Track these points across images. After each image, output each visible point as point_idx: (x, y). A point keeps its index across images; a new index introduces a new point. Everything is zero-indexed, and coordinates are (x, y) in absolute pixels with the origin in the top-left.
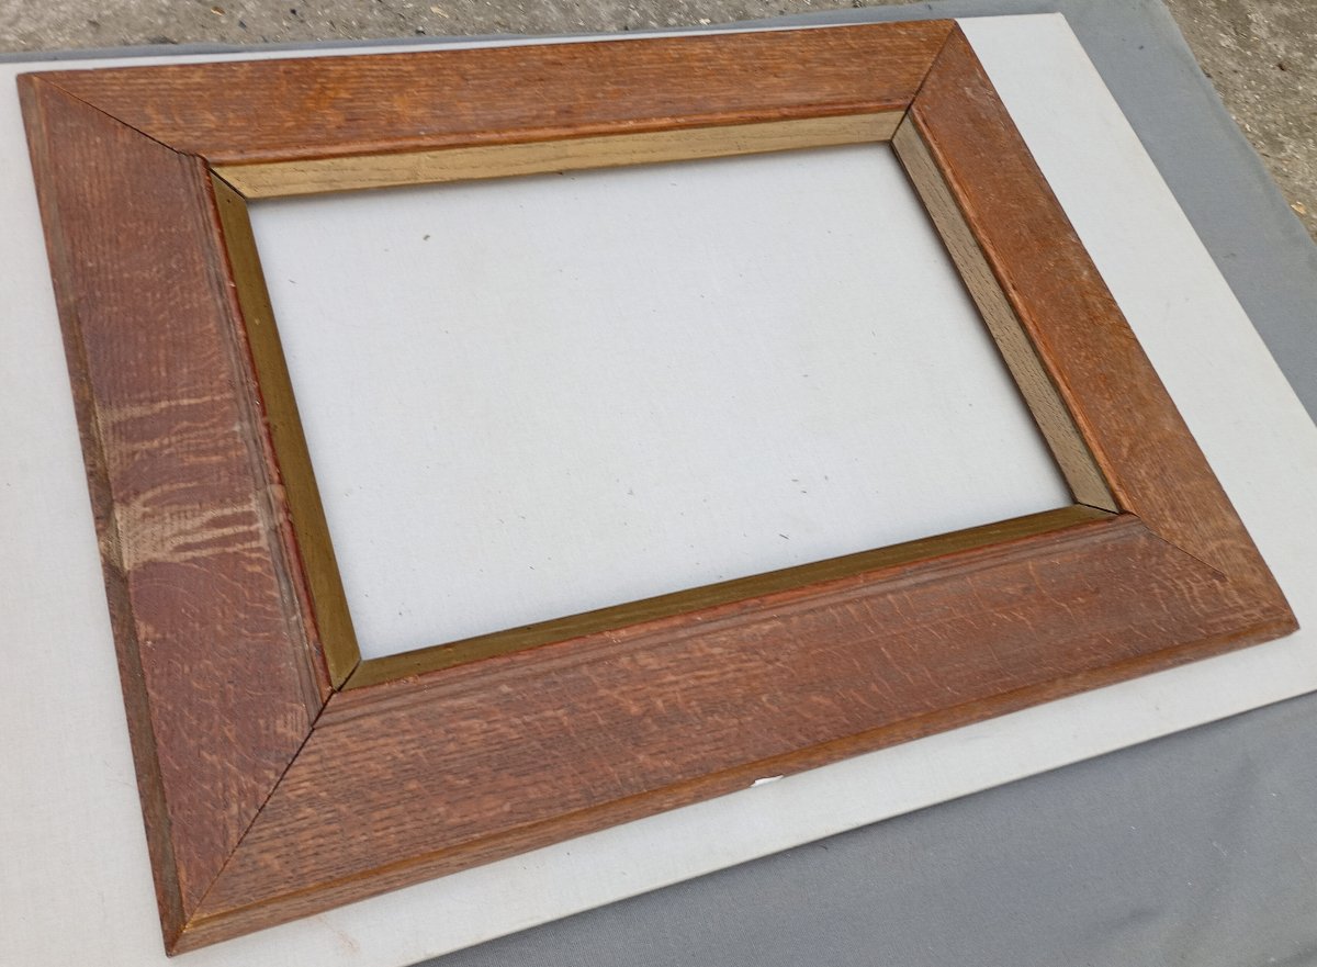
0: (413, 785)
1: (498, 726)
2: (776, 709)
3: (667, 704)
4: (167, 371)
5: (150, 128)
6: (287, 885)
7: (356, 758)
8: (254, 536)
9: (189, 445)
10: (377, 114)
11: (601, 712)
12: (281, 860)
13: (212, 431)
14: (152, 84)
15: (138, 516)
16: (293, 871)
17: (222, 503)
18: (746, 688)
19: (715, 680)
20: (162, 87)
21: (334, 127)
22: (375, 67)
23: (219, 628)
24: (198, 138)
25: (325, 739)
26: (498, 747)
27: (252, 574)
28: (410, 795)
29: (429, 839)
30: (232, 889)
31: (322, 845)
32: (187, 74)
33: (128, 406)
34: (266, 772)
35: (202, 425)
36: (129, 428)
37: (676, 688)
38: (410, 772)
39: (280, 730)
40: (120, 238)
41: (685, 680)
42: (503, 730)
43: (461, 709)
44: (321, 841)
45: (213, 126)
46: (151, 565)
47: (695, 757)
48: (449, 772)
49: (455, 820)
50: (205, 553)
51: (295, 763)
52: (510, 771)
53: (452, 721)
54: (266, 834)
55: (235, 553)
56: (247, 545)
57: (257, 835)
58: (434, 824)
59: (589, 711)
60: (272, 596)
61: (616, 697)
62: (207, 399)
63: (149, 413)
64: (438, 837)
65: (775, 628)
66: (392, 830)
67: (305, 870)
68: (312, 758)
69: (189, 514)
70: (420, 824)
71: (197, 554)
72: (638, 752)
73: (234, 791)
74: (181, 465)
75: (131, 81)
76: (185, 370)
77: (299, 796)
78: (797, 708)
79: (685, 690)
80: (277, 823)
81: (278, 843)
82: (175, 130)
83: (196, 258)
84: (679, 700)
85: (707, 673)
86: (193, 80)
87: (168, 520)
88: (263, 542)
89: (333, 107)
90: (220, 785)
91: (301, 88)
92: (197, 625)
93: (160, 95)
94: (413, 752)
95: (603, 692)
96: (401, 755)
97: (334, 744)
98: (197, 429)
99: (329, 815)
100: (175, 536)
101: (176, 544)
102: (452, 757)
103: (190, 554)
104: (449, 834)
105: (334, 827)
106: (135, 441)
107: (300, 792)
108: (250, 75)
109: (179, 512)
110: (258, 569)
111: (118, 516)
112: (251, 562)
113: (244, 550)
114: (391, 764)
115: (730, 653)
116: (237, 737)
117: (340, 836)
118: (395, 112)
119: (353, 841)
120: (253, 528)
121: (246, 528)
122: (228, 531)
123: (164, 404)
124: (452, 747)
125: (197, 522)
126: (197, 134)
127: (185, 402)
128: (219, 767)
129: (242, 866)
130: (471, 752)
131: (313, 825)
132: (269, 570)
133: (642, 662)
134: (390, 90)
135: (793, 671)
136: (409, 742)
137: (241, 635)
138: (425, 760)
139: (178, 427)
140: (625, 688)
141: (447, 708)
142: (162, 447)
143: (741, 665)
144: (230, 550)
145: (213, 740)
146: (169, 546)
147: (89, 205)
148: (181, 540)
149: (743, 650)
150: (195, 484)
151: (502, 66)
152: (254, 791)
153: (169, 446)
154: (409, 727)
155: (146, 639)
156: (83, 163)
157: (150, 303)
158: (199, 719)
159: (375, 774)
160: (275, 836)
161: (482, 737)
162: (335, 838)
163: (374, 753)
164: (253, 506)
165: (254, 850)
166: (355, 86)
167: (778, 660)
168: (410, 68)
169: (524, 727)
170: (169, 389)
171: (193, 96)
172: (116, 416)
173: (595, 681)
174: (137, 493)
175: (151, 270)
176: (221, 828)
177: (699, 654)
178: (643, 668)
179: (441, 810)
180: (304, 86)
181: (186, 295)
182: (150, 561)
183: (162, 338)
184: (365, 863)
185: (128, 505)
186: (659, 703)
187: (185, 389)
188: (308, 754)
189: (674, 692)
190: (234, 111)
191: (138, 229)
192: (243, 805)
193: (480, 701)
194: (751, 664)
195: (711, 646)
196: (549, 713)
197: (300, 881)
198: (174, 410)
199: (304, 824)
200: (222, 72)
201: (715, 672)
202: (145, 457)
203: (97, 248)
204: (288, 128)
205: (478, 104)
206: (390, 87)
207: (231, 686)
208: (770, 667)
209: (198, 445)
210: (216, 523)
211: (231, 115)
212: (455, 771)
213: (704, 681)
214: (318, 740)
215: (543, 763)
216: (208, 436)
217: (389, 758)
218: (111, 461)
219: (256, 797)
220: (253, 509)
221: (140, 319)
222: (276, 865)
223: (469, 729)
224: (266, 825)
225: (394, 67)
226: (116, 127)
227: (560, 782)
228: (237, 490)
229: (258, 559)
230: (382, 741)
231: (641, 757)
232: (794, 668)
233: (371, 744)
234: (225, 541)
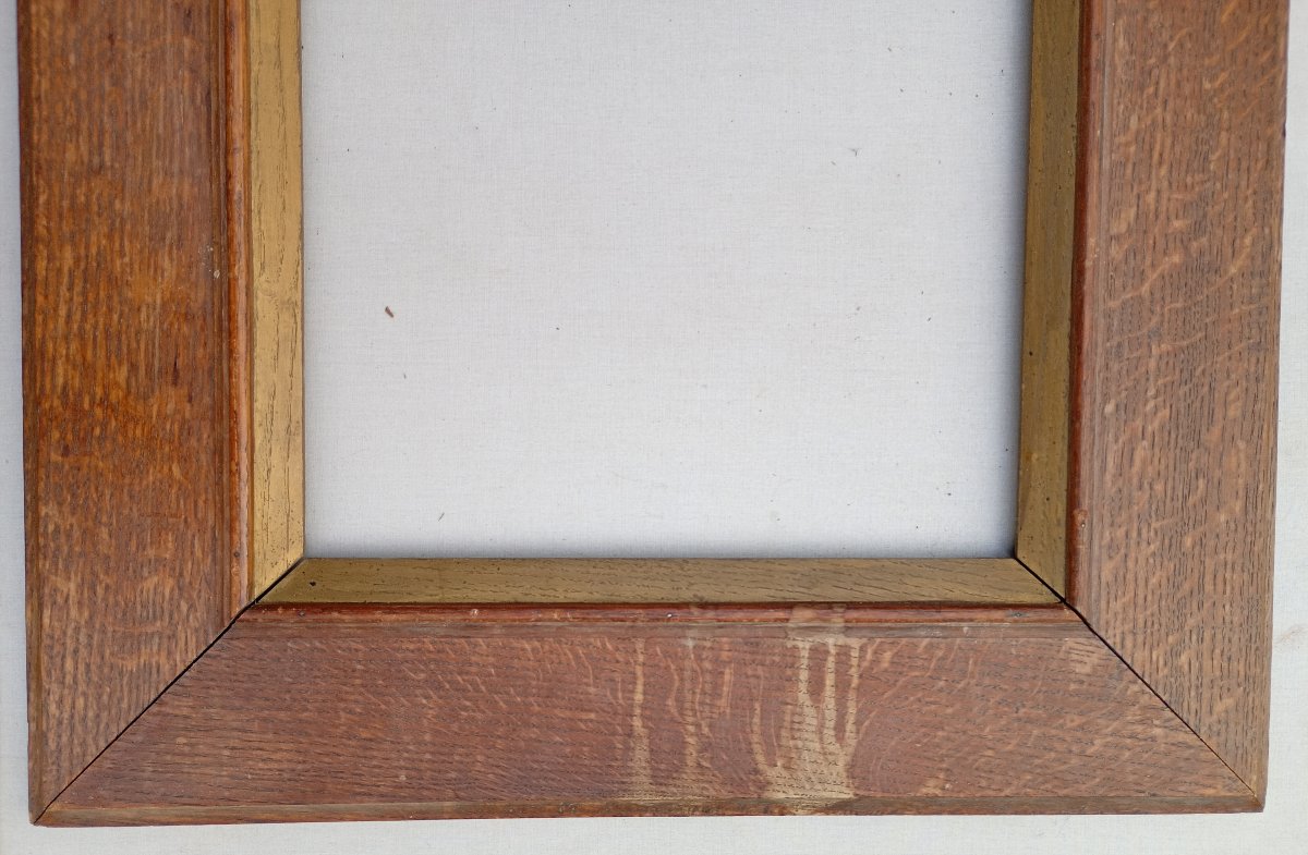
0: (1188, 542)
1: (1150, 428)
2: (1223, 76)
3: (1181, 213)
4: (590, 711)
5: (166, 668)
6: (1251, 694)
7: (1141, 596)
8: (844, 652)
9: (701, 703)
10: (167, 334)
11: (1168, 299)
12: (1224, 696)
13: (687, 674)
14: (76, 651)
15: (785, 773)
16: (1239, 685)
17: (793, 680)
18: (1189, 102)
19: (1169, 142)
20: (83, 638)
21: (188, 406)
22: (63, 312)
23: (949, 711)
24: (191, 607)
25: (1112, 623)
26: (1173, 436)
27: (892, 663)
28: (1198, 547)
29: (1249, 539)
30: (1237, 748)
31: (1222, 652)
32: (60, 600)
33: (630, 764)
34: (1129, 692)
35: (677, 684)
36: (663, 766)
37: (1165, 195)
38: (1174, 541)
39: (1087, 669)
40: (364, 735)
41: (1158, 179)
42: (1156, 424)
43: (1120, 467)
44: (1218, 651)
45: (170, 582)
46: (851, 769)
47: (1250, 202)
48: (1185, 498)
49: (1238, 506)
50: (852, 709)
51: (1129, 662)
52: (1204, 429)
53: (1130, 479)
54: (1194, 706)
55: (861, 676)
56: (854, 662)
57: (1193, 714)
58: (1236, 530)
59: (1163, 315)
60: (926, 647)
61: (1155, 276)
62: (639, 671)
63: (646, 741)
64: (1250, 529)
65: (1125, 32)
66: (1228, 576)
67: (1242, 673)
68: (1129, 643)
69: (797, 719)
70: (1231, 544)
71: (851, 719)
72: (1226, 272)
73: (1139, 728)
74: (728, 717)
75: (69, 679)
76: (592, 690)
77: (1166, 664)
78: (1231, 47)
79: (1170, 184)
80: (1186, 693)
81: (1206, 695)
82: (173, 637)
83: (412, 647)
84: (1180, 197)
85: (1158, 147)
86: (73, 593)
87: (800, 744)
88: (855, 643)
89: (146, 399)
90: (1128, 741)
91: (101, 439)
92: (940, 733)
93: (101, 645)
94: (1152, 533)
95: (1145, 288)
96: (1152, 547)
97: (1120, 617)
98: (680, 691)
99: (1194, 637)
100: (821, 739)
101: (833, 740)
102: (1169, 493)
103: (850, 727)
104: (1251, 516)
105: (1207, 636)
106: (683, 762)
107: (1161, 663)
108: (66, 509)
109: (792, 729)
110: (888, 655)
111: (781, 796)
112: (875, 662)
113: (859, 666)
114: (1158, 560)
115: (1141, 108)
116: (1081, 714)
117: (1218, 631)
118: (164, 304)
119: (1228, 619)
120: (833, 651)
121: (831, 659)
122: (830, 680)
123: (637, 723)
124: (1159, 487)
125: (809, 711)
126: (184, 607)
127: (639, 697)
128: (1109, 739)
129: (1219, 734)
130: (1171, 468)
131: (1199, 655)
132: (893, 643)
133: (1123, 228)
134: (116, 299)
135: (1184, 31)
136: (1139, 534)
137: (965, 689)
138: (1165, 522)
139: (674, 711)
140: (1148, 262)
141: (1113, 483)
142: (699, 735)
143: (1160, 99)
144: (855, 682)
145: (1079, 741)
146: (834, 748)
147: (300, 767)
148: (829, 733)
149: (1142, 88)
150: (757, 706)
151: (75, 96)
152: (1145, 708)
153: (698, 726)
154: (1123, 530)
155: (943, 789)
156: (222, 765)
157: (479, 716)
158: (1051, 750)
159: (1164, 582)
160: (1199, 697)
161: (1157, 450)
162: (1219, 636)
163: (1141, 575)
164: (804, 645)
165: (1207, 720)
166: (101, 353)
167: (1166, 46)
168: (68, 256)
169: (1160, 399)
170: (615, 713)
171: (105, 599)
172: (643, 779)
173: (1129, 296)
174: (757, 772)
175: (424, 706)
176: (1173, 748)
177: (1132, 149)
178: (1129, 230)
179: (1223, 518)
180: (97, 431)
181: (474, 669)
182: (847, 771)
183: (537, 708)
184: (1254, 612)
185: (769, 783)
186: (1177, 224)
187: (620, 695)
188: (1123, 646)
189: (1169, 200)
190: (142, 546)
191: (351, 712)
192: (1156, 722)
193: (1116, 441)
194: (1162, 84)
195: (1126, 128)
196: (1152, 364)
197: (1251, 681)
198: (648, 713)
199: (1195, 665)
200: (58, 548)
201: (1159, 136)
202: (707, 755)
203: (375, 767)
204: (185, 474)
205: (156, 163)
206: (110, 298)
207: (1022, 711)
208: (1172, 60)
209: (704, 693)
210: (816, 689)
211: (151, 552)
212: (1186, 492)
213: (1166, 156)
214: (1111, 632)
215: (1206, 388)
216: (694, 680)
217: (1151, 561)
218: (705, 793)
219: (1154, 708)
220: (807, 647)
221: (500, 731)
222: (1229, 702)
223: (1144, 462)
224: (1185, 704)
225: (66, 280)
226: (159, 713)
227: (1233, 376)
228: (777, 659)
229: (875, 652)
230: (1131, 564)
231: (1233, 270)
232: (1181, 28)
233: (1130, 576)
234: (842, 686)
